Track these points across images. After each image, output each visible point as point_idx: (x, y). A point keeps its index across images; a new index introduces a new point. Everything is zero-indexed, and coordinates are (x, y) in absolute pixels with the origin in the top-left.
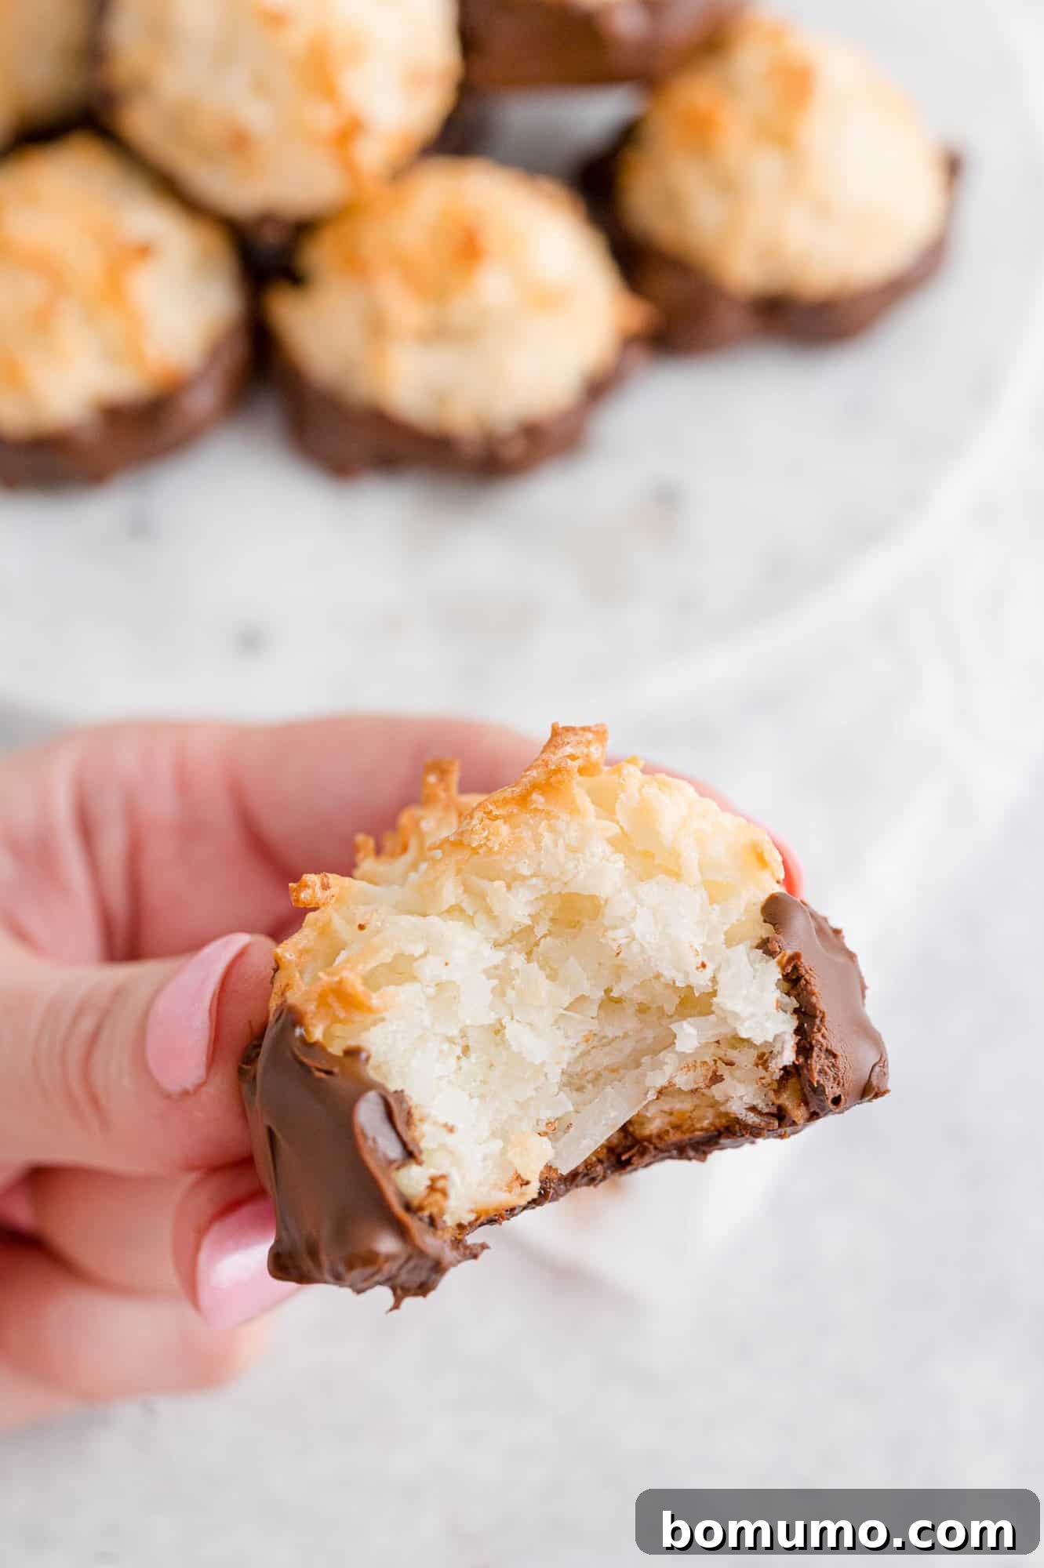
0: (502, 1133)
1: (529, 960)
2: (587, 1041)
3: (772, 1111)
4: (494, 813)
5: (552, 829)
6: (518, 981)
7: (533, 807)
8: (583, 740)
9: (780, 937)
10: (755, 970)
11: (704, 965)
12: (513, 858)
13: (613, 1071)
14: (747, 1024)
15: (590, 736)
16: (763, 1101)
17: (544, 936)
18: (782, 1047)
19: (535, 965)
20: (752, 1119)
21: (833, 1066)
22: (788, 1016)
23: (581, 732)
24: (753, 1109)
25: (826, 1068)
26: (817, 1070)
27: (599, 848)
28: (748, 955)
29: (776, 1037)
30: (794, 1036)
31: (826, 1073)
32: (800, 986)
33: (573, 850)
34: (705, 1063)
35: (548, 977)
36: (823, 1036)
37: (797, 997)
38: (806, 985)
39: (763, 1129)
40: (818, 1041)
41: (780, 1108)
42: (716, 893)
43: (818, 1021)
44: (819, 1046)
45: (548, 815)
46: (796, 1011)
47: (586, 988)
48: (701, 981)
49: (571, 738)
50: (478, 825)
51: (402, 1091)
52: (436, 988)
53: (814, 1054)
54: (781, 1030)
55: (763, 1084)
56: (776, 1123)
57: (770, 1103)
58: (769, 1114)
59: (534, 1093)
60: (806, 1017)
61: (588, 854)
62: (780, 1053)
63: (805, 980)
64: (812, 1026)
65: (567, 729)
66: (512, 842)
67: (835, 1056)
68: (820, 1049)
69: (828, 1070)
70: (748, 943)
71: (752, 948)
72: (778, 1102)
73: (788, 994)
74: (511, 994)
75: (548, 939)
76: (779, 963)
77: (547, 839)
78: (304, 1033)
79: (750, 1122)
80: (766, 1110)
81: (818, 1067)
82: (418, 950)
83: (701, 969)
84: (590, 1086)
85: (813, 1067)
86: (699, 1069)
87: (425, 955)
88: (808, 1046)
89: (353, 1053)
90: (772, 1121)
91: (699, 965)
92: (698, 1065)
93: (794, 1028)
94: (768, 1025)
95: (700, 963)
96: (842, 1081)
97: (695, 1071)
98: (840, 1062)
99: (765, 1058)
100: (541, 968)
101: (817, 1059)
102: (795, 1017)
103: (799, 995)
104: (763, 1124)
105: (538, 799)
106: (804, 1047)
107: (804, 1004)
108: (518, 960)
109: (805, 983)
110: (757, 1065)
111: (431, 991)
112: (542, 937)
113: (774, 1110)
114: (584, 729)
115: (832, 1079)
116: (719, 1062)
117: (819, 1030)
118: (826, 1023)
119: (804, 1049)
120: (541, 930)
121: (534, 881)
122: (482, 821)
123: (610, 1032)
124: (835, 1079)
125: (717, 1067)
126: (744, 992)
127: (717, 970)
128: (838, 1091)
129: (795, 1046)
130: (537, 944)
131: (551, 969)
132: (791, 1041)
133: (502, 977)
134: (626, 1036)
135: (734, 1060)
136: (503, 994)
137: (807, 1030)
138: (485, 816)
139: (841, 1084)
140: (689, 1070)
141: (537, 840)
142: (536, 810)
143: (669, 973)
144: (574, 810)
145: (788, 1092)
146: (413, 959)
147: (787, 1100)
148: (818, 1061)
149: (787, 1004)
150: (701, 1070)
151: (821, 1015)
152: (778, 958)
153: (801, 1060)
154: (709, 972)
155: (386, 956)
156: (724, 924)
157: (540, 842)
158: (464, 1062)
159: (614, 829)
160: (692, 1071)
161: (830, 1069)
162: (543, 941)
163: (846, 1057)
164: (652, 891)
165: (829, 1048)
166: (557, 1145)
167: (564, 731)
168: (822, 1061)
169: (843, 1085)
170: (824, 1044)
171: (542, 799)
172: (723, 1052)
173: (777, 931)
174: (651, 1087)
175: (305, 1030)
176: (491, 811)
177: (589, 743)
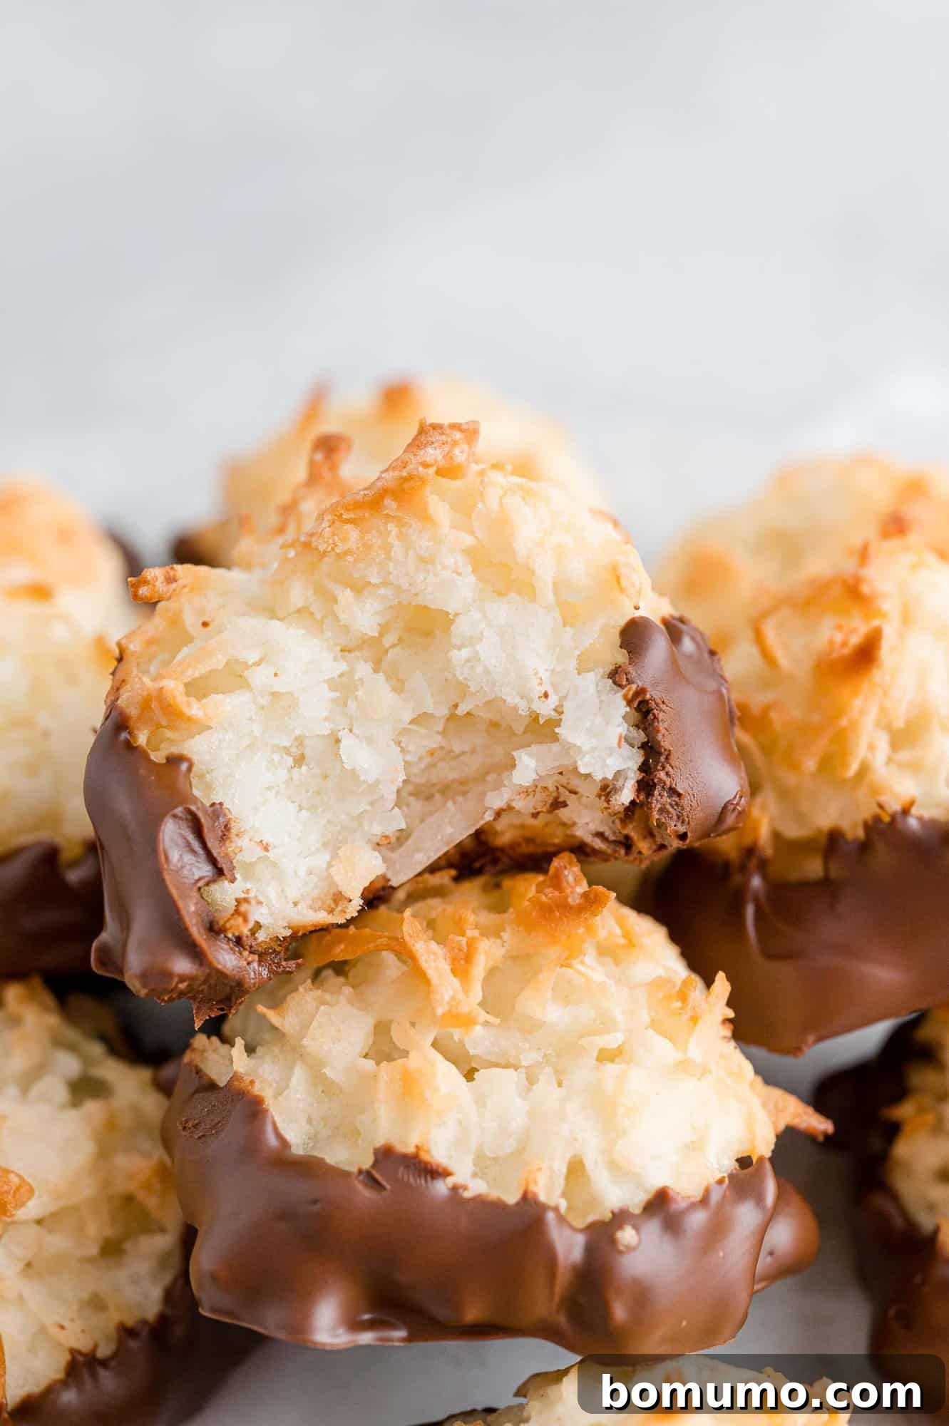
0: (334, 845)
1: (376, 671)
2: (432, 754)
3: (618, 839)
4: (344, 517)
5: (402, 537)
6: (360, 693)
7: (385, 513)
8: (449, 440)
9: (630, 669)
10: (601, 701)
11: (546, 695)
12: (362, 565)
13: (462, 783)
14: (586, 760)
15: (458, 435)
16: (611, 828)
17: (393, 646)
18: (623, 785)
19: (381, 676)
20: (598, 844)
21: (677, 804)
22: (635, 750)
23: (448, 431)
24: (600, 835)
25: (668, 807)
26: (657, 809)
27: (452, 559)
28: (597, 685)
29: (618, 773)
30: (638, 772)
31: (668, 813)
32: (648, 720)
33: (426, 561)
34: (545, 788)
35: (394, 690)
36: (667, 774)
37: (645, 730)
38: (653, 720)
39: (610, 855)
40: (660, 780)
41: (627, 837)
42: (569, 615)
43: (662, 759)
44: (662, 785)
45: (400, 522)
46: (644, 746)
47: (429, 705)
48: (545, 709)
49: (437, 438)
50: (328, 529)
51: (221, 804)
52: (271, 698)
53: (656, 793)
54: (625, 767)
55: (610, 814)
56: (623, 852)
57: (617, 831)
58: (615, 842)
59: (368, 808)
60: (652, 754)
61: (439, 567)
62: (621, 789)
63: (654, 714)
64: (657, 762)
65: (435, 427)
66: (361, 549)
67: (679, 795)
68: (663, 787)
69: (671, 810)
70: (601, 671)
71: (602, 677)
72: (625, 832)
73: (637, 726)
74: (352, 704)
75: (398, 648)
76: (625, 697)
77: (397, 550)
78: (129, 737)
79: (597, 847)
80: (612, 838)
81: (659, 806)
82: (252, 657)
83: (543, 699)
84: (438, 796)
85: (653, 805)
86: (538, 794)
87: (257, 664)
88: (651, 783)
89: (174, 761)
90: (618, 849)
91: (542, 694)
92: (539, 789)
93: (640, 764)
94: (609, 761)
95: (543, 692)
96: (687, 819)
97: (534, 796)
98: (685, 802)
99: (608, 790)
100: (388, 678)
101: (659, 797)
102: (642, 752)
103: (646, 729)
104: (609, 851)
105: (389, 503)
106: (648, 783)
107: (651, 740)
108: (364, 669)
109: (652, 718)
110: (599, 796)
111: (264, 701)
112: (390, 647)
113: (621, 838)
114: (455, 427)
115: (675, 817)
116: (561, 790)
117: (664, 768)
118: (671, 761)
119: (646, 786)
120: (389, 640)
121: (382, 591)
122: (333, 523)
123: (457, 748)
124: (678, 817)
125: (558, 793)
126: (588, 724)
127: (563, 699)
128: (682, 829)
129: (636, 785)
130: (386, 652)
131: (398, 680)
132: (633, 777)
133: (344, 687)
134: (473, 751)
135: (578, 790)
136: (345, 704)
137: (652, 766)
138: (336, 518)
139: (686, 823)
140: (528, 795)
141: (387, 548)
142: (388, 516)
143: (512, 699)
144: (426, 518)
145: (634, 824)
146: (247, 667)
147: (631, 830)
148: (660, 799)
149: (634, 738)
150: (540, 796)
151: (666, 753)
152: (625, 691)
153: (642, 797)
154: (553, 700)
155: (218, 661)
156: (576, 648)
157: (390, 551)
158: (296, 771)
159: (468, 540)
160: (531, 797)
161: (673, 807)
162: (391, 651)
163: (694, 795)
164: (501, 611)
165: (674, 786)
166: (393, 855)
167: (431, 429)
168: (664, 799)
169: (689, 823)
170: (668, 783)
171: (394, 505)
172: (566, 781)
173: (631, 661)
174: (490, 808)
175: (129, 733)
176: (342, 514)
177: (455, 443)
